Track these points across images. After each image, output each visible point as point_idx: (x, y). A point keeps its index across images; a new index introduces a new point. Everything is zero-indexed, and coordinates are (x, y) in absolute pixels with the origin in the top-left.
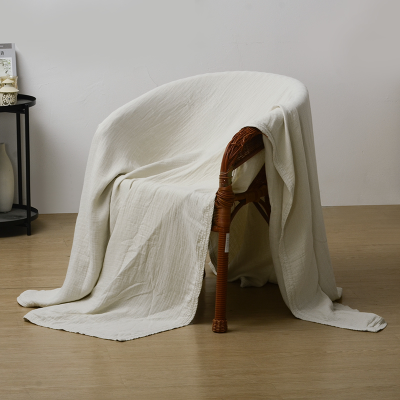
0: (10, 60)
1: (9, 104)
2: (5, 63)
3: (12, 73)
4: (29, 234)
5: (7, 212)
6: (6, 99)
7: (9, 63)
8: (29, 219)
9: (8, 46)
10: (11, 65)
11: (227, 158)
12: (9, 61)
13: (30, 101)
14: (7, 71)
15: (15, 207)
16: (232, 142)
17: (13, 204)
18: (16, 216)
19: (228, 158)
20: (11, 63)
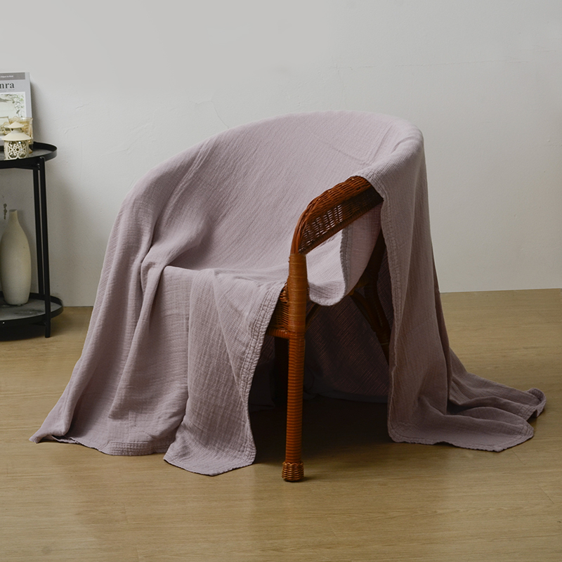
0: (23, 95)
1: (18, 157)
2: (15, 100)
3: (26, 114)
4: (48, 336)
5: (22, 305)
6: (12, 150)
7: (22, 100)
8: (49, 315)
9: (21, 76)
10: (25, 102)
11: (299, 234)
12: (21, 97)
13: (49, 152)
14: (18, 111)
15: (33, 297)
16: (307, 211)
17: (31, 294)
18: (33, 310)
19: (301, 234)
20: (24, 99)
